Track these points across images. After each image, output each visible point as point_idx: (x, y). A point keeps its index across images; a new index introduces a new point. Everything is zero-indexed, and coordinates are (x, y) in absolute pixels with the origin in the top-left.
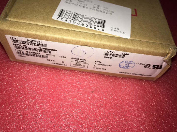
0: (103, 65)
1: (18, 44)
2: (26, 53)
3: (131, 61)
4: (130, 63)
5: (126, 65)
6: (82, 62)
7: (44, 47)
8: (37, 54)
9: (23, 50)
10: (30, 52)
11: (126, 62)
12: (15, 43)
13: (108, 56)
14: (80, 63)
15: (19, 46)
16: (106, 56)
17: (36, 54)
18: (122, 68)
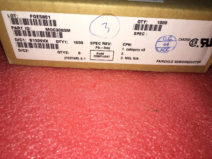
0: (134, 50)
1: (18, 26)
2: (30, 42)
3: (171, 36)
4: (170, 41)
5: (165, 45)
6: (105, 50)
7: (53, 27)
8: (44, 43)
9: (25, 38)
10: (35, 40)
11: (165, 39)
12: (14, 26)
13: (140, 31)
14: (102, 52)
15: (19, 29)
16: (137, 31)
17: (42, 42)
18: (160, 52)
